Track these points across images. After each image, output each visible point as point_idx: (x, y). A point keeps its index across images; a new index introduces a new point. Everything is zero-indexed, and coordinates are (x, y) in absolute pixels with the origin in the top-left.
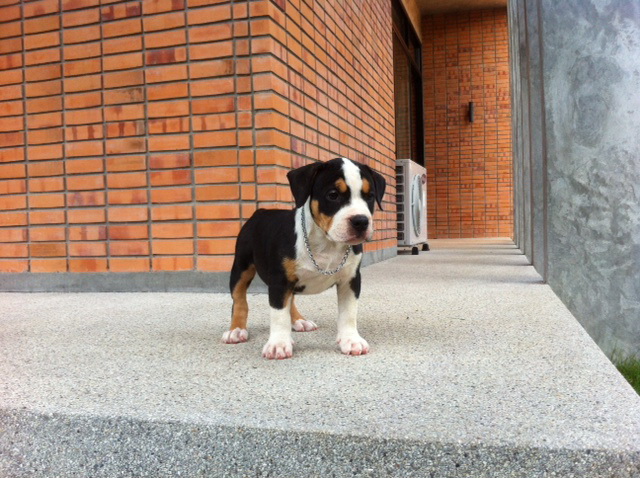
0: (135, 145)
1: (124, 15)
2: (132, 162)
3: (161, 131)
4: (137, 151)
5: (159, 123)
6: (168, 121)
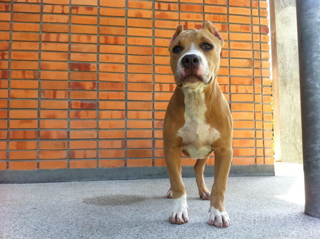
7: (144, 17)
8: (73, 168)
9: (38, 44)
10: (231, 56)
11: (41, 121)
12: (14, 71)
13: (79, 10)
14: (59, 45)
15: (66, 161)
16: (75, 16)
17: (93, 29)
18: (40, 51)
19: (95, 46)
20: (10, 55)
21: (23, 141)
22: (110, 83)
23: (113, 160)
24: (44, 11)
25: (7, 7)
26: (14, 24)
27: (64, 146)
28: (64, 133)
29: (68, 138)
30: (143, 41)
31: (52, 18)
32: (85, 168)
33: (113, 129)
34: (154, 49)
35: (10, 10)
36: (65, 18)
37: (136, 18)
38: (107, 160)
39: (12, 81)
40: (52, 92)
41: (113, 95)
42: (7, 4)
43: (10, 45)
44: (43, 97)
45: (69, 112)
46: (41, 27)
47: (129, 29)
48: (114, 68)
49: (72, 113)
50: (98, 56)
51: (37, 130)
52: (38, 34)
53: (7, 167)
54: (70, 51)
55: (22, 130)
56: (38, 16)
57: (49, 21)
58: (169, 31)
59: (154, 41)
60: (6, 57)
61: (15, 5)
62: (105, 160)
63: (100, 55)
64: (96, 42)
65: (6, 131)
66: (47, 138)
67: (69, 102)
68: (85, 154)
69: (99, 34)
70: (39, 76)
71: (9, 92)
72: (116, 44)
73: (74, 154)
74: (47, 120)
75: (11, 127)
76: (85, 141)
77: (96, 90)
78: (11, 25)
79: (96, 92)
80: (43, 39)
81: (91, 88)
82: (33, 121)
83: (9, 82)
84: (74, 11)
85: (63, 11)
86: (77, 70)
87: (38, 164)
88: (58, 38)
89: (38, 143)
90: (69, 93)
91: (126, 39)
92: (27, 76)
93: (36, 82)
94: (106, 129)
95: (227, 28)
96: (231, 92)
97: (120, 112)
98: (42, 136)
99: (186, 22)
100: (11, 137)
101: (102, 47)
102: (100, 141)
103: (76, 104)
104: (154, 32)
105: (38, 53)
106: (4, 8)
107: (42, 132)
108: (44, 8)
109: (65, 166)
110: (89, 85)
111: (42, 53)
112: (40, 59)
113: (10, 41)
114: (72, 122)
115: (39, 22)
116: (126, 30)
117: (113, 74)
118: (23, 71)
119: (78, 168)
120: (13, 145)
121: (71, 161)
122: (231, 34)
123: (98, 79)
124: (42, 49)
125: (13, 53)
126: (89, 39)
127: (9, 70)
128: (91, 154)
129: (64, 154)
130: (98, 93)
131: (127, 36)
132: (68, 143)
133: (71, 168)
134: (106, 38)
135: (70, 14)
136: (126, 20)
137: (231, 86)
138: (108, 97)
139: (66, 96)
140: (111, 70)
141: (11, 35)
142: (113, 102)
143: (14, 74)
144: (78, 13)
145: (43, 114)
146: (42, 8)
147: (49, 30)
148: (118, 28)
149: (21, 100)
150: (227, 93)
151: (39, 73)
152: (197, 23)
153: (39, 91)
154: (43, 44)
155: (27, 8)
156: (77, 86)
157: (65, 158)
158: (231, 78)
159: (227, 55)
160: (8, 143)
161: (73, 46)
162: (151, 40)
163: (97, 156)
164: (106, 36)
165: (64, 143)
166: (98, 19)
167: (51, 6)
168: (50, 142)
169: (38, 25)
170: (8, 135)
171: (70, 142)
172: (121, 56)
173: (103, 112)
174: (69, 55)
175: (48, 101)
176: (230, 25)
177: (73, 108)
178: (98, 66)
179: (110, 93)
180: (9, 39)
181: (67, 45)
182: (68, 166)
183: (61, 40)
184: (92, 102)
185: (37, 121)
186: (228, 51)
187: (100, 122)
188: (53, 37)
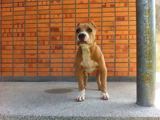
0: (111, 42)
1: (109, 6)
2: (110, 46)
3: (120, 38)
4: (112, 43)
5: (119, 36)
6: (122, 36)
7: (84, 3)
8: (52, 76)
9: (36, 20)
10: (129, 20)
11: (39, 55)
12: (27, 33)
13: (54, 2)
14: (45, 20)
15: (49, 73)
16: (52, 6)
17: (60, 11)
18: (37, 23)
19: (61, 19)
20: (25, 25)
21: (31, 64)
22: (68, 36)
23: (70, 72)
24: (39, 5)
25: (23, 4)
26: (26, 12)
27: (48, 66)
28: (48, 60)
29: (50, 62)
30: (84, 15)
31: (42, 8)
32: (57, 76)
33: (70, 58)
34: (89, 19)
35: (24, 5)
36: (47, 7)
37: (80, 4)
38: (67, 72)
39: (26, 38)
40: (43, 42)
41: (70, 42)
42: (23, 3)
43: (25, 21)
44: (39, 44)
45: (50, 51)
46: (38, 12)
47: (77, 10)
48: (70, 29)
49: (51, 51)
50: (62, 24)
51: (37, 59)
52: (36, 16)
53: (25, 75)
54: (50, 23)
55: (31, 59)
56: (36, 7)
57: (41, 9)
58: (96, 9)
59: (89, 15)
60: (23, 27)
61: (26, 3)
62: (66, 72)
63: (63, 24)
64: (62, 17)
65: (24, 59)
66: (41, 62)
67: (50, 46)
68: (57, 70)
69: (63, 13)
70: (37, 35)
71: (25, 42)
72: (71, 18)
73: (52, 70)
74: (41, 54)
75: (26, 57)
76: (57, 64)
77: (62, 40)
78: (25, 13)
79: (62, 41)
80: (38, 18)
81: (59, 39)
82: (35, 55)
83: (25, 38)
84: (51, 3)
85: (47, 4)
86: (53, 31)
87: (37, 74)
88: (45, 17)
89: (37, 64)
90: (50, 42)
91: (76, 15)
92: (32, 35)
93: (36, 37)
94: (66, 58)
95: (128, 5)
96: (130, 38)
97: (73, 50)
98: (39, 61)
99: (105, 3)
100: (26, 62)
101: (64, 20)
102: (64, 64)
103: (53, 47)
104: (89, 10)
105: (36, 24)
106: (22, 5)
107: (39, 60)
108: (39, 3)
109: (48, 75)
110: (58, 38)
111: (38, 24)
112: (37, 27)
113: (25, 19)
114: (52, 55)
115: (37, 10)
116: (76, 10)
117: (69, 32)
118: (31, 33)
119: (54, 76)
120: (27, 65)
121: (51, 73)
122: (129, 8)
123: (63, 35)
124: (38, 22)
125: (26, 25)
126: (59, 16)
127: (25, 33)
128: (60, 69)
129: (48, 69)
130: (63, 41)
131: (76, 13)
132: (50, 64)
133: (51, 76)
134: (66, 15)
135: (50, 5)
136: (76, 6)
137: (130, 35)
138: (67, 43)
139: (49, 43)
140: (68, 30)
141: (25, 17)
142: (69, 45)
143: (27, 34)
144: (53, 4)
145: (39, 51)
146: (38, 4)
147: (41, 13)
148: (72, 10)
149: (30, 46)
150: (127, 39)
151: (37, 33)
152: (111, 4)
153: (37, 42)
154: (38, 20)
155: (31, 4)
156: (54, 38)
157: (49, 71)
158: (130, 31)
159: (127, 19)
160: (25, 64)
161: (52, 20)
162: (87, 14)
163: (62, 70)
164: (66, 14)
165: (48, 64)
166: (62, 6)
167: (41, 2)
168: (42, 64)
169: (36, 11)
170: (25, 61)
171: (51, 64)
172: (73, 23)
173: (65, 50)
174: (50, 24)
175: (41, 46)
176: (129, 3)
177: (52, 48)
178: (62, 29)
179: (68, 41)
180: (24, 19)
181: (49, 20)
182: (50, 75)
183: (46, 18)
184: (60, 46)
185: (37, 55)
186: (128, 17)
187: (64, 55)
188: (43, 17)
